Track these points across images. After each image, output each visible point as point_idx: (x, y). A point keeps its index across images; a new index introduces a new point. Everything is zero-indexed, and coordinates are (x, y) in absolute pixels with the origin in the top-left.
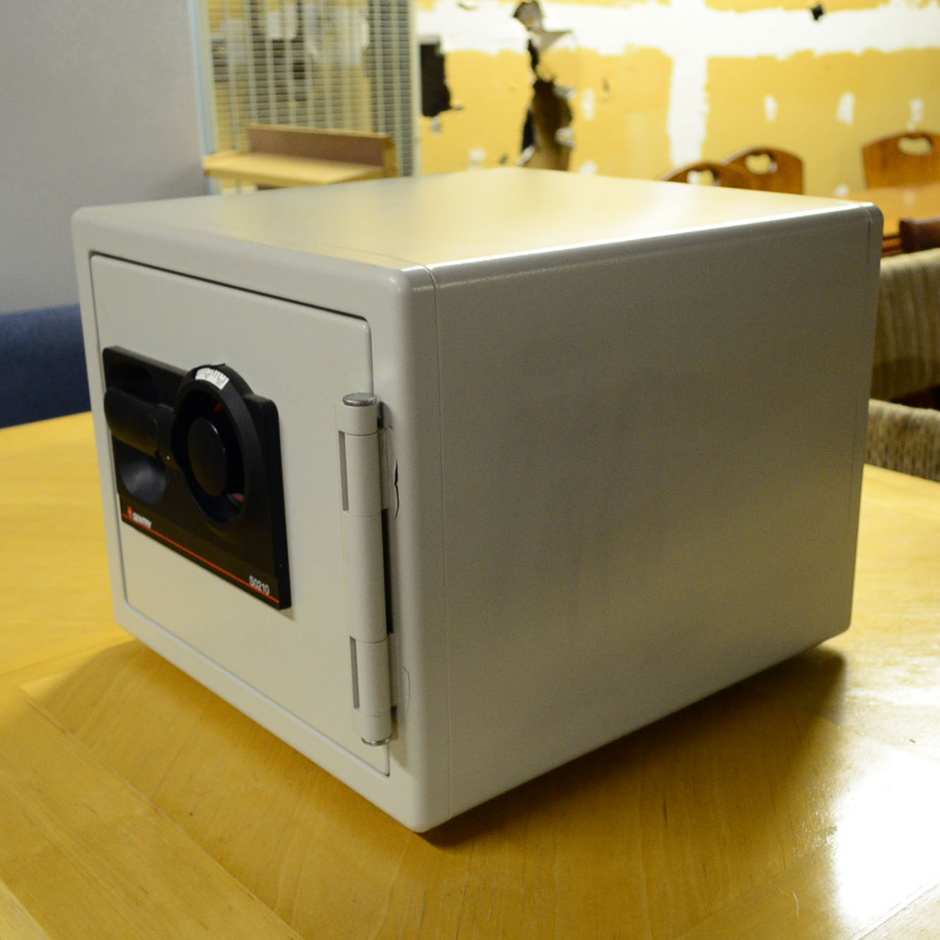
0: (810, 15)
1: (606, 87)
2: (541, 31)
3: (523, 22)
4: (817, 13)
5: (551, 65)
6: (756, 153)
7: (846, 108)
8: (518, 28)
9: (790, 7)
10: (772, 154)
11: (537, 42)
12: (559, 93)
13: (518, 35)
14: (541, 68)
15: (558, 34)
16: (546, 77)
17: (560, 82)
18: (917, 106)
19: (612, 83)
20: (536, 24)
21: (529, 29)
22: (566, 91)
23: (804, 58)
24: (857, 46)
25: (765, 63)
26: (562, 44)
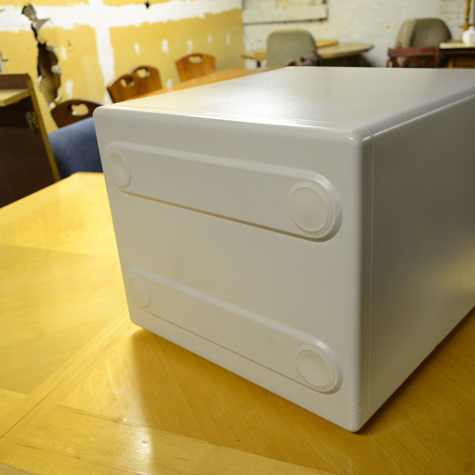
0: (144, 6)
1: (70, 45)
2: (36, 20)
3: (27, 16)
4: (148, 5)
5: (43, 36)
6: (140, 68)
7: (165, 46)
8: (25, 19)
9: (137, 3)
10: (146, 69)
11: (35, 25)
12: (49, 49)
13: (26, 22)
14: (39, 37)
15: (44, 21)
16: (42, 42)
17: (49, 44)
18: (190, 43)
19: (72, 42)
20: (33, 17)
21: (31, 19)
22: (52, 48)
23: (145, 25)
24: (164, 18)
25: (131, 28)
26: (46, 25)
